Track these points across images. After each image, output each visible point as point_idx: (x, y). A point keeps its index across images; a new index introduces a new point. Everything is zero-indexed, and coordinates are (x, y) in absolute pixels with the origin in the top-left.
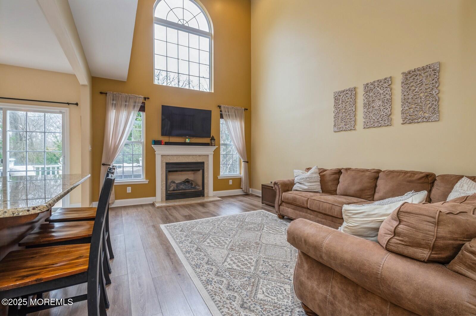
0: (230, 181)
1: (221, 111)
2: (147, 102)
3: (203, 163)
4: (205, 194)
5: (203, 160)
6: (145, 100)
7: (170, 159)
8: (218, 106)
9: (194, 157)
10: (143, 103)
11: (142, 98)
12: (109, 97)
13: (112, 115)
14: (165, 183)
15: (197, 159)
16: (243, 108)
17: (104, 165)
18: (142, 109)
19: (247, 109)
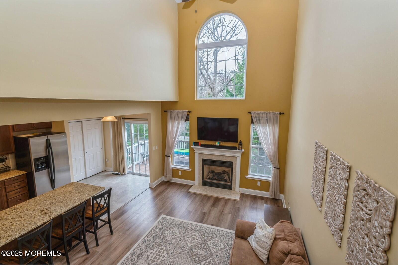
0: (258, 182)
1: (252, 117)
2: (190, 114)
3: (232, 163)
4: (232, 188)
5: (232, 160)
6: (189, 113)
7: (205, 157)
8: (249, 113)
9: (224, 157)
10: (188, 115)
11: (187, 112)
12: (169, 114)
13: (170, 125)
14: (201, 173)
15: (227, 159)
16: (278, 112)
17: (166, 156)
18: (187, 119)
19: (283, 113)
